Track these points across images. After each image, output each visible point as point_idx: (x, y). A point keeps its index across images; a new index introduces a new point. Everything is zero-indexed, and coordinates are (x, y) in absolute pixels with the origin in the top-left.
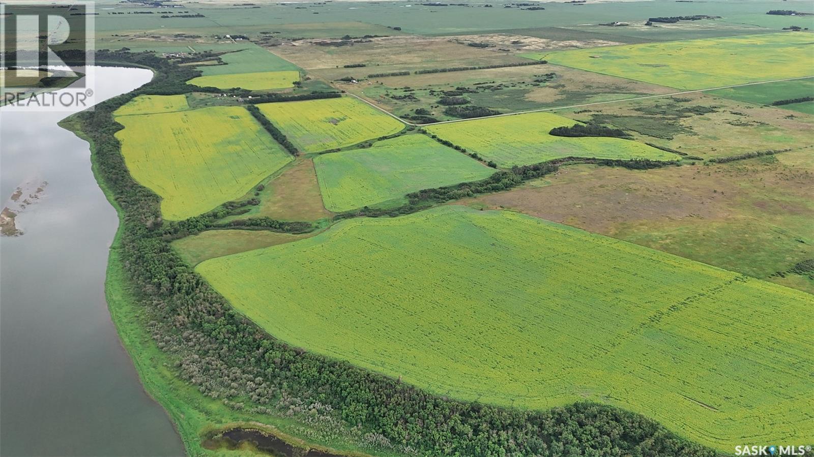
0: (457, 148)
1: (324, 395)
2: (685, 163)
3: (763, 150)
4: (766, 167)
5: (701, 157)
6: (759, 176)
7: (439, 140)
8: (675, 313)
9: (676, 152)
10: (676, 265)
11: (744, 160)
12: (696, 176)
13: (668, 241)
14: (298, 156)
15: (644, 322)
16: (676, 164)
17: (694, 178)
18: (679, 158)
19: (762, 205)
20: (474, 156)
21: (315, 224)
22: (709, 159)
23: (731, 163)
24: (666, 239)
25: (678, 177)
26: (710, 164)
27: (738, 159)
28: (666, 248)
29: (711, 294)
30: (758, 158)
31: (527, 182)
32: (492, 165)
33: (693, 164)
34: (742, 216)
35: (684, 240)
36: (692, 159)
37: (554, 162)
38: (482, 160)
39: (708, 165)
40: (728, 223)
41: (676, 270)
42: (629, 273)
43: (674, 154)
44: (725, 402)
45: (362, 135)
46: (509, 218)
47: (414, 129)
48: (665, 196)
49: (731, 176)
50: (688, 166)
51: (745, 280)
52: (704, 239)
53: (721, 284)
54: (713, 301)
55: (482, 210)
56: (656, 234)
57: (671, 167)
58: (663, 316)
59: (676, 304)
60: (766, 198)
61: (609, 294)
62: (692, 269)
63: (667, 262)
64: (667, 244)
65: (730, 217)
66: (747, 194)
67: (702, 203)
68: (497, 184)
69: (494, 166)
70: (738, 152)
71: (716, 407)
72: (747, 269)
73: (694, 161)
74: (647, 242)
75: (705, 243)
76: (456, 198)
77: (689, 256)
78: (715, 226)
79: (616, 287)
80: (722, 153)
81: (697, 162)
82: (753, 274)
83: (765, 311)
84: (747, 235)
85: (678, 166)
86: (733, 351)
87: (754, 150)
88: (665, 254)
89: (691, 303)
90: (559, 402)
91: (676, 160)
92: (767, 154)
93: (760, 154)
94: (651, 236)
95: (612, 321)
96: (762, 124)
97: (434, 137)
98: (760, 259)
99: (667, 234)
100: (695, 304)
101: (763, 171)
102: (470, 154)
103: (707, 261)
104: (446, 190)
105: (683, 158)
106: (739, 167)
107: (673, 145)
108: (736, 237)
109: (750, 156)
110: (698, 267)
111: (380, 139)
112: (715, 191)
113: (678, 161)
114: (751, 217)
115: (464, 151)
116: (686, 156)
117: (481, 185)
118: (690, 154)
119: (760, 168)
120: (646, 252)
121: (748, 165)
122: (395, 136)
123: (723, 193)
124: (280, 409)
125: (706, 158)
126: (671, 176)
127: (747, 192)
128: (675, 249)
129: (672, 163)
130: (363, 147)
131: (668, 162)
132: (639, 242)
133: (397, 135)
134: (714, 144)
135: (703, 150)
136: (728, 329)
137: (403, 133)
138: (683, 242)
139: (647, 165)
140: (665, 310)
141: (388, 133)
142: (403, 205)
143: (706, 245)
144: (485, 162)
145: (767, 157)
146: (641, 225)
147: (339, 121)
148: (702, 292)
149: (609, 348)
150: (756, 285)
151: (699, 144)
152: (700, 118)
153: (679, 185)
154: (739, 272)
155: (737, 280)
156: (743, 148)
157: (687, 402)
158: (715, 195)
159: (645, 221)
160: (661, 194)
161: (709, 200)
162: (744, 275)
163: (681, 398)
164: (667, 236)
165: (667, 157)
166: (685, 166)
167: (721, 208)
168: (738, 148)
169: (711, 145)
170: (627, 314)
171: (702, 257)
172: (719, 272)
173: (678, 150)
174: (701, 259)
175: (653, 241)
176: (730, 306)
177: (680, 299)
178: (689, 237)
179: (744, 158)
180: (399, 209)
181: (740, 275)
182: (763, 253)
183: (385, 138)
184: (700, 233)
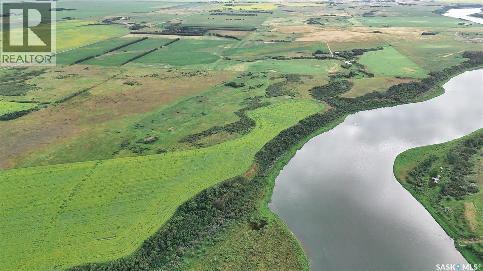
2: (41, 107)
3: (81, 90)
4: (86, 99)
5: (49, 102)
6: (85, 104)
8: (73, 197)
9: (32, 102)
10: (63, 169)
11: (73, 98)
12: (51, 113)
13: (51, 158)
15: (58, 211)
16: (36, 109)
17: (50, 115)
18: (36, 105)
19: (93, 120)
22: (54, 102)
23: (67, 101)
24: (50, 157)
25: (41, 117)
26: (56, 104)
27: (70, 98)
28: (52, 162)
29: (88, 178)
30: (80, 94)
33: (46, 107)
34: (85, 129)
35: (61, 153)
36: (44, 104)
39: (55, 105)
40: (80, 135)
41: (63, 173)
42: (35, 186)
43: (32, 104)
44: (117, 230)
48: (38, 131)
49: (71, 108)
50: (44, 109)
51: (101, 162)
52: (71, 149)
53: (91, 169)
54: (91, 181)
56: (42, 156)
57: (33, 112)
58: (68, 202)
59: (72, 192)
60: (93, 115)
61: (28, 205)
62: (72, 168)
63: (56, 170)
64: (52, 160)
65: (80, 131)
66: (83, 116)
67: (62, 128)
70: (69, 94)
71: (114, 236)
72: (100, 156)
73: (46, 105)
74: (39, 163)
75: (73, 151)
77: (67, 162)
78: (74, 139)
79: (31, 199)
80: (60, 97)
81: (47, 105)
82: (103, 158)
83: (117, 174)
84: (92, 139)
85: (37, 110)
86: (111, 203)
87: (76, 91)
88: (53, 166)
89: (80, 188)
91: (35, 107)
92: (84, 91)
93: (80, 93)
94: (40, 158)
95: (38, 221)
96: (74, 75)
98: (104, 148)
99: (49, 153)
100: (82, 187)
101: (86, 101)
103: (78, 160)
105: (39, 105)
106: (73, 102)
107: (29, 98)
108: (88, 141)
109: (75, 95)
110: (75, 166)
112: (66, 120)
113: (36, 107)
114: (90, 128)
116: (40, 103)
118: (41, 101)
119: (83, 100)
120: (41, 169)
121: (76, 100)
123: (70, 119)
125: (52, 101)
126: (36, 118)
128: (58, 161)
129: (33, 110)
131: (30, 109)
132: (34, 165)
134: (53, 92)
135: (48, 97)
136: (104, 192)
138: (60, 155)
139: (17, 115)
140: (67, 199)
145: (84, 93)
146: (30, 153)
148: (83, 179)
149: (43, 238)
150: (107, 163)
151: (44, 94)
152: (38, 78)
153: (43, 122)
154: (97, 160)
155: (97, 164)
156: (70, 91)
157: (100, 242)
158: (66, 122)
159: (32, 151)
160: (35, 131)
161: (65, 126)
162: (100, 160)
163: (96, 242)
164: (50, 155)
165: (28, 106)
166: (42, 109)
167: (73, 128)
168: (68, 91)
169: (51, 93)
170: (45, 212)
171: (74, 159)
172: (87, 164)
173: (34, 101)
174: (75, 161)
175: (42, 161)
176: (100, 180)
177: (73, 188)
178: (63, 150)
179: (73, 97)
181: (98, 161)
182: (104, 145)
184: (68, 146)
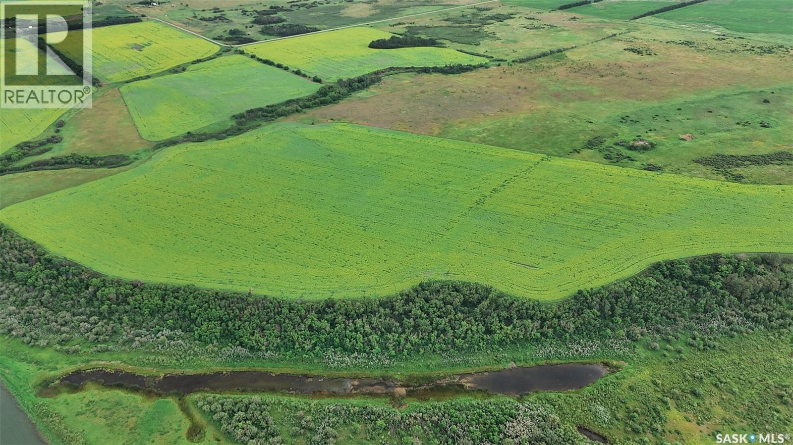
0: (279, 66)
1: (171, 321)
2: (493, 65)
3: (554, 49)
4: (558, 63)
5: (505, 59)
6: (553, 71)
7: (259, 60)
8: (497, 195)
9: (484, 56)
10: (494, 154)
11: (539, 59)
12: (503, 76)
13: (484, 135)
14: (100, 86)
15: (471, 206)
16: (485, 66)
17: (501, 78)
18: (487, 61)
19: (557, 95)
20: (298, 73)
21: (133, 156)
22: (511, 60)
23: (530, 62)
24: (483, 133)
25: (488, 78)
26: (513, 64)
27: (535, 58)
28: (483, 141)
29: (524, 175)
30: (551, 56)
31: (353, 94)
32: (317, 80)
33: (499, 65)
34: (542, 106)
35: (498, 132)
37: (376, 73)
38: (306, 76)
39: (511, 65)
40: (532, 114)
41: (493, 158)
42: (454, 166)
43: (482, 58)
44: (542, 260)
45: (172, 60)
46: (341, 128)
47: (230, 50)
48: (478, 96)
49: (531, 73)
50: (495, 68)
51: (550, 159)
52: (514, 130)
53: (531, 165)
54: (526, 180)
55: (313, 124)
56: (474, 129)
57: (481, 69)
58: (487, 199)
59: (496, 187)
60: (560, 89)
61: (439, 186)
62: (507, 156)
63: (485, 153)
64: (484, 137)
65: (533, 108)
66: (545, 87)
67: (510, 99)
68: (324, 98)
69: (319, 81)
70: (535, 52)
71: (536, 266)
72: (550, 150)
73: (499, 62)
74: (467, 137)
75: (515, 132)
76: (285, 115)
77: (504, 145)
78: (521, 117)
79: (445, 180)
80: (522, 54)
81: (502, 63)
82: (556, 154)
83: (567, 182)
84: (548, 122)
85: (487, 68)
86: (545, 219)
87: (547, 49)
88: (483, 146)
89: (509, 184)
90: (406, 285)
91: (484, 63)
92: (557, 52)
93: (552, 52)
94: (470, 131)
95: (445, 209)
96: (551, 26)
97: (253, 57)
98: (560, 140)
99: (483, 128)
100: (512, 184)
101: (555, 67)
102: (293, 71)
103: (517, 147)
104: (273, 108)
105: (491, 61)
106: (537, 65)
107: (481, 50)
108: (540, 125)
109: (544, 55)
110: (511, 153)
111: (194, 63)
112: (519, 87)
113: (486, 64)
114: (550, 106)
115: (286, 69)
116: (492, 59)
117: (308, 100)
118: (495, 57)
119: (553, 65)
120: (467, 146)
121: (543, 62)
122: (210, 59)
123: (525, 88)
124: (124, 344)
125: (509, 59)
126: (482, 77)
127: (545, 85)
128: (490, 140)
129: (481, 66)
130: (176, 72)
131: (478, 65)
132: (460, 138)
133: (212, 57)
134: (514, 47)
135: (506, 53)
136: (539, 202)
137: (219, 55)
138: (497, 134)
139: (460, 69)
140: (488, 194)
141: (203, 56)
142: (229, 127)
143: (516, 134)
144: (310, 77)
145: (557, 54)
146: (461, 123)
147: (143, 47)
148: (516, 174)
149: (444, 233)
150: (558, 162)
151: (502, 48)
152: (501, 25)
153: (489, 85)
154: (544, 154)
155: (543, 160)
156: (538, 48)
157: (513, 266)
158: (519, 90)
159: (463, 120)
160: (475, 94)
161: (515, 96)
162: (548, 155)
163: (508, 264)
164: (484, 130)
165: (477, 61)
166: (493, 67)
167: (525, 101)
168: (535, 49)
169: (512, 48)
170: (456, 201)
171: (513, 145)
172: (528, 156)
173: (485, 54)
174: (513, 147)
175: (472, 136)
176: (540, 183)
177: (499, 183)
178: (502, 129)
179: (540, 57)
180: (226, 131)
181: (545, 156)
182: (562, 135)
183: (199, 61)
184: (511, 124)
